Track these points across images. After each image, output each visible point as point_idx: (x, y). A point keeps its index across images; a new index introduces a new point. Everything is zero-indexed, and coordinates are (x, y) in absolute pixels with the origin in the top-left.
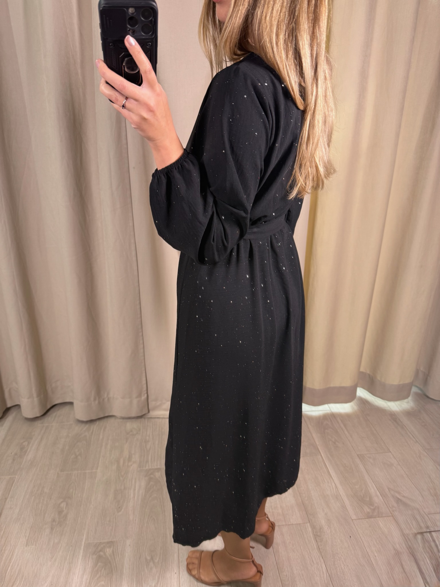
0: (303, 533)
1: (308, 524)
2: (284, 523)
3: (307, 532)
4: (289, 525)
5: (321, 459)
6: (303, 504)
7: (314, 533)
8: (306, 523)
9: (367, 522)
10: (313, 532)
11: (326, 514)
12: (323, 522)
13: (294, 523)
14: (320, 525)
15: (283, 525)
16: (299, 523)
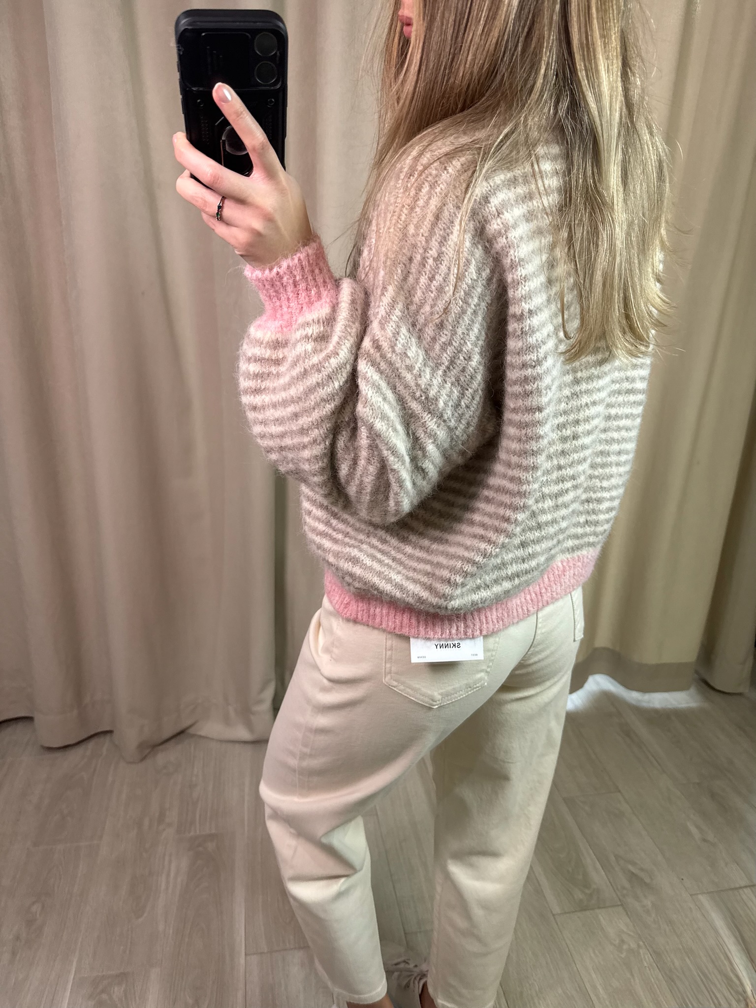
9: (578, 917)
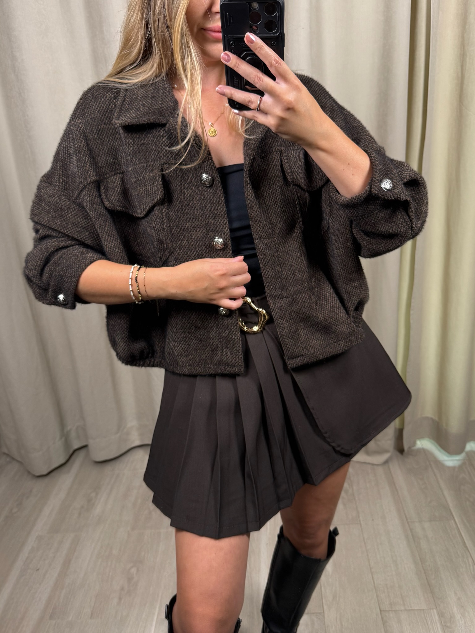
0: (427, 622)
1: (435, 611)
2: (403, 608)
3: (433, 621)
4: (409, 610)
5: (454, 525)
6: (429, 584)
7: (443, 622)
8: (433, 609)
10: (441, 622)
11: (459, 599)
12: (455, 610)
13: (416, 609)
14: (450, 613)
15: (401, 610)
16: (422, 608)
